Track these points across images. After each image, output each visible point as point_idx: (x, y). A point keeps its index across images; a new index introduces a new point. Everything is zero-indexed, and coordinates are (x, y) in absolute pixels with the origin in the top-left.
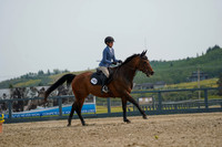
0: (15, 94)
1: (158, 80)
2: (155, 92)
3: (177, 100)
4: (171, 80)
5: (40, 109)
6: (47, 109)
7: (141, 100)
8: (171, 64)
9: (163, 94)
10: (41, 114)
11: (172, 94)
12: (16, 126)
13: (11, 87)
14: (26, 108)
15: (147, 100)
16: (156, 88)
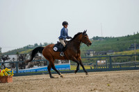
0: (20, 58)
1: (109, 49)
2: (107, 57)
3: (121, 62)
4: (117, 49)
5: (36, 67)
6: (40, 67)
7: (98, 62)
8: (118, 39)
9: (112, 58)
10: (36, 70)
11: (118, 58)
12: (21, 78)
13: (17, 54)
14: (27, 66)
15: (102, 62)
16: (108, 54)
